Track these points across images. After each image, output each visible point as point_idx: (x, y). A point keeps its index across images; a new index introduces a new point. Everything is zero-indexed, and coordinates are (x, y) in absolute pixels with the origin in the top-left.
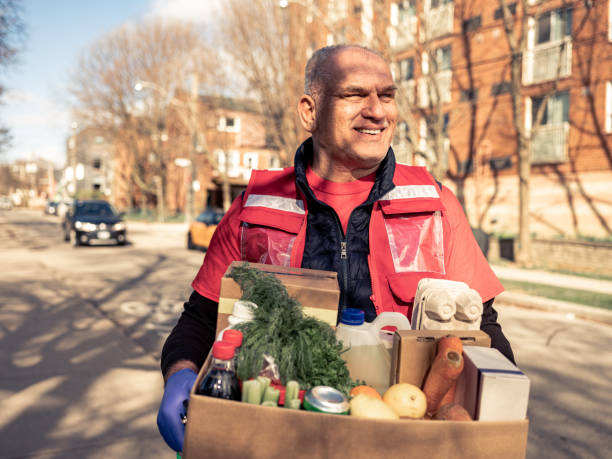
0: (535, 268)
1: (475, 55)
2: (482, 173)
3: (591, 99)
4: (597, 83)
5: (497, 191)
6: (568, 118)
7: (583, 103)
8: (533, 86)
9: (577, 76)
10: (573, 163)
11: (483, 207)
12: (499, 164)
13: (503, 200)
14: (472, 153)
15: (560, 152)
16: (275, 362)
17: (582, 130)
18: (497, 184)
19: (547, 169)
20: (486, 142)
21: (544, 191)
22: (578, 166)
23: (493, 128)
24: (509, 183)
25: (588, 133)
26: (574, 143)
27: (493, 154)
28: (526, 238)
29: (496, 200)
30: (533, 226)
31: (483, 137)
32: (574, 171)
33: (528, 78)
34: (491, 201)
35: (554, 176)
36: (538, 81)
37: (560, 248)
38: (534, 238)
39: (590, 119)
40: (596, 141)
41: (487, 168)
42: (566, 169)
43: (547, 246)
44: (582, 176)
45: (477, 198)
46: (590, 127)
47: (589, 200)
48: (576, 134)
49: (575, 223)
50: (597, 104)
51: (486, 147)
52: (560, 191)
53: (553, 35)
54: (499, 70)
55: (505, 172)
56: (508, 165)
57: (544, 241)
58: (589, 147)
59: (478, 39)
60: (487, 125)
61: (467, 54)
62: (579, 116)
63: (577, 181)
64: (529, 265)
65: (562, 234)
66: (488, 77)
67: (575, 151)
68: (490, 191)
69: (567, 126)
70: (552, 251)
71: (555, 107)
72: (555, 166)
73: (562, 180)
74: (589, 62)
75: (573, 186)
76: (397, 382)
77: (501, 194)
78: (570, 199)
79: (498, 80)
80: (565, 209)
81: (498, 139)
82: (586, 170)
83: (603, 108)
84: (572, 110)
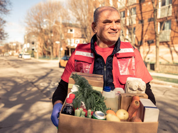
0: (160, 72)
1: (143, 10)
2: (145, 44)
3: (177, 23)
5: (149, 50)
6: (171, 28)
7: (175, 24)
8: (160, 19)
9: (174, 16)
10: (172, 41)
11: (145, 55)
12: (150, 42)
13: (151, 52)
14: (142, 39)
15: (168, 38)
16: (85, 103)
17: (175, 32)
18: (149, 48)
19: (164, 43)
20: (146, 36)
21: (163, 50)
22: (174, 42)
23: (148, 31)
24: (153, 47)
26: (172, 36)
27: (148, 39)
28: (158, 64)
30: (160, 60)
31: (145, 34)
32: (172, 44)
33: (159, 16)
34: (148, 53)
35: (166, 45)
36: (162, 17)
37: (168, 67)
38: (160, 63)
39: (177, 28)
41: (147, 43)
42: (170, 43)
43: (164, 66)
44: (175, 45)
45: (144, 52)
46: (177, 31)
47: (177, 52)
48: (173, 33)
49: (173, 59)
51: (146, 37)
52: (168, 50)
53: (166, 3)
54: (150, 14)
55: (152, 44)
56: (153, 42)
57: (163, 65)
58: (177, 37)
59: (144, 5)
60: (147, 30)
61: (141, 9)
62: (174, 28)
63: (173, 47)
64: (159, 71)
65: (169, 62)
66: (147, 16)
67: (172, 38)
68: (148, 50)
69: (170, 30)
70: (166, 67)
71: (167, 25)
72: (167, 42)
73: (169, 46)
74: (177, 11)
75: (172, 48)
76: (120, 109)
77: (151, 51)
78: (171, 52)
79: (150, 17)
80: (170, 55)
81: (150, 34)
82: (176, 44)
84: (172, 25)
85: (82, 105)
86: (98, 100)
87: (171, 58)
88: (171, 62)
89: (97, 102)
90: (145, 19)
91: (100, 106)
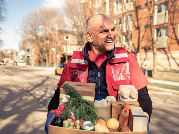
0: (158, 79)
1: (139, 17)
2: (142, 51)
3: (174, 29)
4: (176, 24)
5: (146, 57)
6: (167, 35)
7: (172, 30)
8: (157, 25)
9: (170, 22)
11: (143, 61)
12: (147, 49)
13: (148, 59)
14: (139, 45)
15: (165, 45)
17: (171, 38)
18: (146, 54)
19: (161, 50)
20: (143, 42)
21: (161, 56)
22: (170, 49)
23: (145, 38)
24: (150, 54)
25: (173, 39)
26: (169, 42)
27: (145, 46)
28: (156, 70)
29: (146, 59)
30: (158, 67)
31: (142, 41)
32: (169, 50)
33: (155, 23)
34: (145, 60)
35: (163, 52)
38: (158, 70)
39: (174, 35)
40: (176, 41)
41: (143, 50)
42: (167, 50)
43: (162, 73)
44: (171, 52)
45: (141, 59)
46: (174, 37)
47: (174, 59)
48: (170, 39)
49: (170, 66)
50: (176, 30)
51: (143, 43)
52: (165, 56)
53: (162, 11)
54: (147, 21)
55: (149, 51)
56: (149, 49)
57: (161, 71)
58: (174, 43)
59: (140, 12)
60: (143, 37)
61: (137, 17)
62: (171, 34)
63: (170, 53)
64: (157, 78)
65: (166, 69)
66: (143, 23)
67: (169, 45)
68: (145, 56)
69: (167, 37)
70: (163, 74)
71: (163, 31)
72: (163, 49)
73: (166, 53)
74: (173, 18)
75: (169, 55)
78: (168, 58)
79: (146, 24)
80: (167, 61)
81: (147, 41)
82: (173, 50)
83: (178, 32)
84: (168, 32)
85: (71, 116)
87: (168, 65)
88: (168, 68)
90: (141, 25)
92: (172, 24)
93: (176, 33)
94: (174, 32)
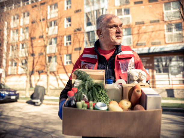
1: (34, 45)
2: (36, 74)
3: (61, 58)
4: (62, 54)
5: (40, 78)
7: (59, 58)
8: (48, 54)
9: (58, 53)
10: (57, 72)
11: (36, 82)
12: (40, 72)
13: (41, 80)
14: (33, 69)
15: (55, 69)
17: (59, 64)
18: (40, 76)
19: (52, 73)
20: (37, 66)
21: (52, 78)
22: (59, 72)
23: (38, 63)
24: (43, 76)
25: (61, 65)
26: (58, 67)
27: (39, 69)
28: (49, 89)
29: (39, 80)
30: (50, 87)
31: (36, 65)
32: (58, 73)
33: (48, 52)
34: (38, 81)
35: (53, 74)
36: (50, 53)
37: (56, 91)
39: (61, 62)
40: (62, 67)
42: (56, 73)
43: (53, 91)
44: (60, 75)
45: (35, 80)
46: (61, 64)
47: (61, 80)
48: (58, 65)
49: (58, 85)
50: (63, 59)
51: (37, 68)
52: (55, 78)
53: (53, 43)
54: (40, 49)
55: (42, 73)
56: (42, 72)
57: (52, 90)
58: (61, 68)
59: (35, 43)
60: (37, 62)
61: (32, 45)
62: (59, 61)
63: (59, 76)
64: (50, 95)
66: (37, 51)
68: (38, 78)
69: (56, 63)
70: (54, 92)
71: (53, 59)
72: (53, 72)
73: (55, 75)
74: (61, 50)
75: (58, 77)
76: (123, 99)
77: (41, 79)
78: (57, 79)
79: (40, 52)
80: (56, 82)
81: (40, 66)
82: (61, 73)
83: (64, 60)
84: (57, 60)
85: (85, 98)
86: (100, 92)
87: (57, 85)
88: (57, 87)
89: (99, 94)
90: (36, 53)
91: (103, 98)
92: (60, 54)
93: (63, 61)
94: (61, 60)
